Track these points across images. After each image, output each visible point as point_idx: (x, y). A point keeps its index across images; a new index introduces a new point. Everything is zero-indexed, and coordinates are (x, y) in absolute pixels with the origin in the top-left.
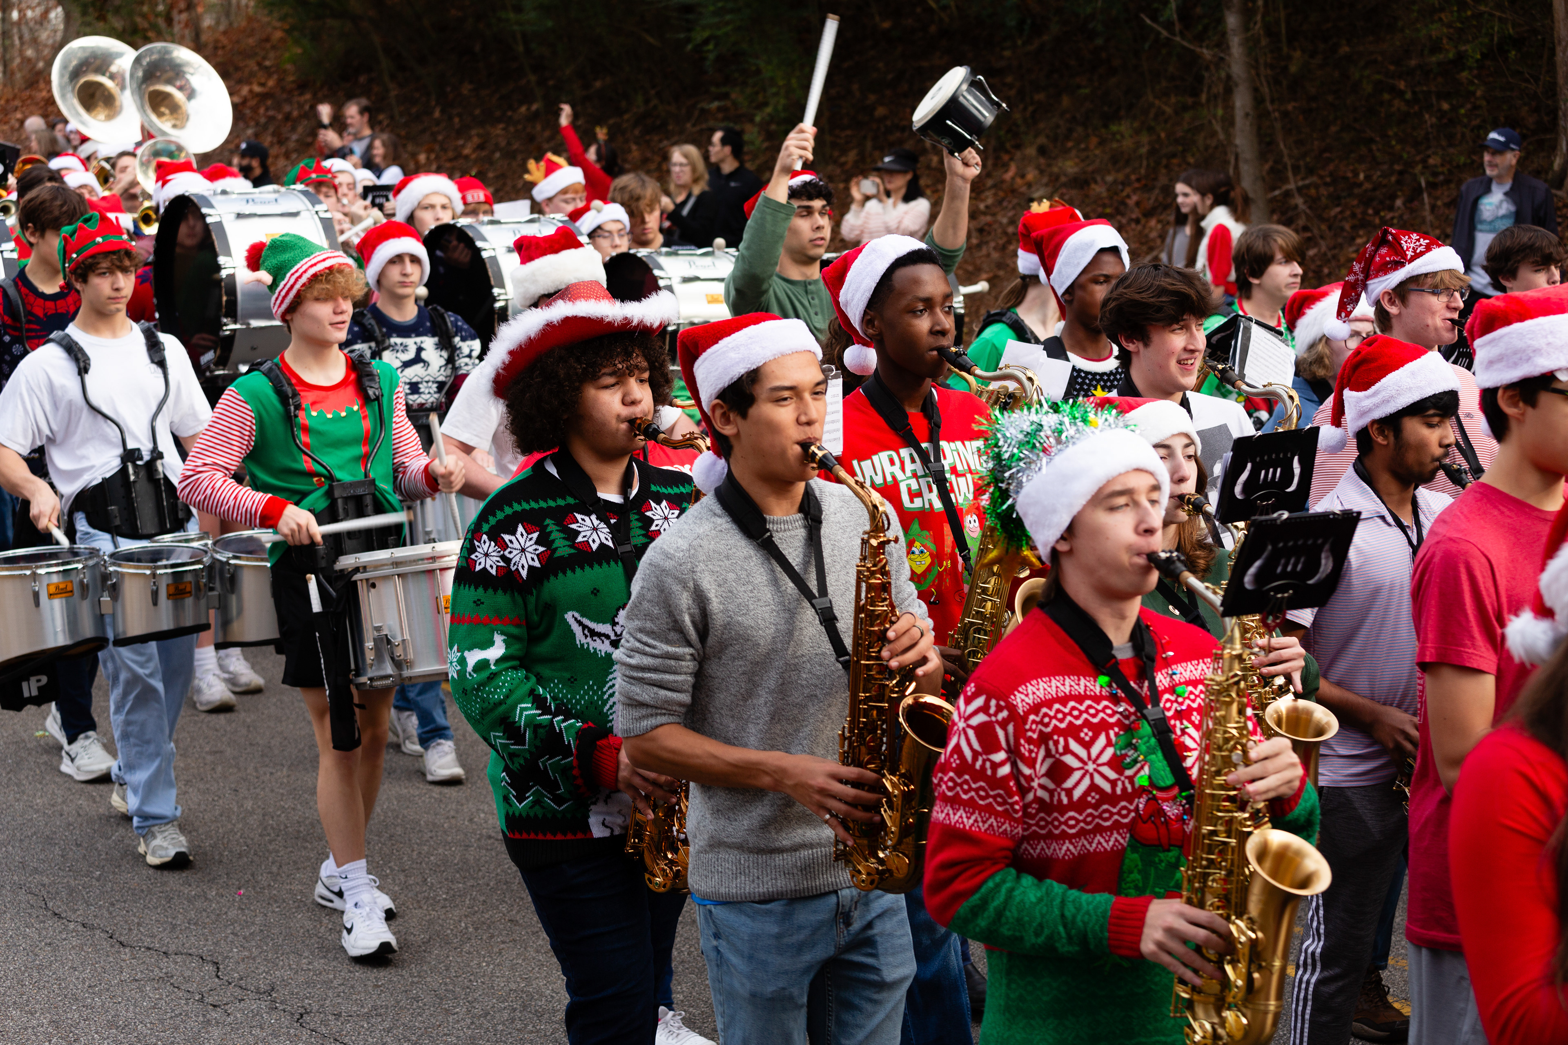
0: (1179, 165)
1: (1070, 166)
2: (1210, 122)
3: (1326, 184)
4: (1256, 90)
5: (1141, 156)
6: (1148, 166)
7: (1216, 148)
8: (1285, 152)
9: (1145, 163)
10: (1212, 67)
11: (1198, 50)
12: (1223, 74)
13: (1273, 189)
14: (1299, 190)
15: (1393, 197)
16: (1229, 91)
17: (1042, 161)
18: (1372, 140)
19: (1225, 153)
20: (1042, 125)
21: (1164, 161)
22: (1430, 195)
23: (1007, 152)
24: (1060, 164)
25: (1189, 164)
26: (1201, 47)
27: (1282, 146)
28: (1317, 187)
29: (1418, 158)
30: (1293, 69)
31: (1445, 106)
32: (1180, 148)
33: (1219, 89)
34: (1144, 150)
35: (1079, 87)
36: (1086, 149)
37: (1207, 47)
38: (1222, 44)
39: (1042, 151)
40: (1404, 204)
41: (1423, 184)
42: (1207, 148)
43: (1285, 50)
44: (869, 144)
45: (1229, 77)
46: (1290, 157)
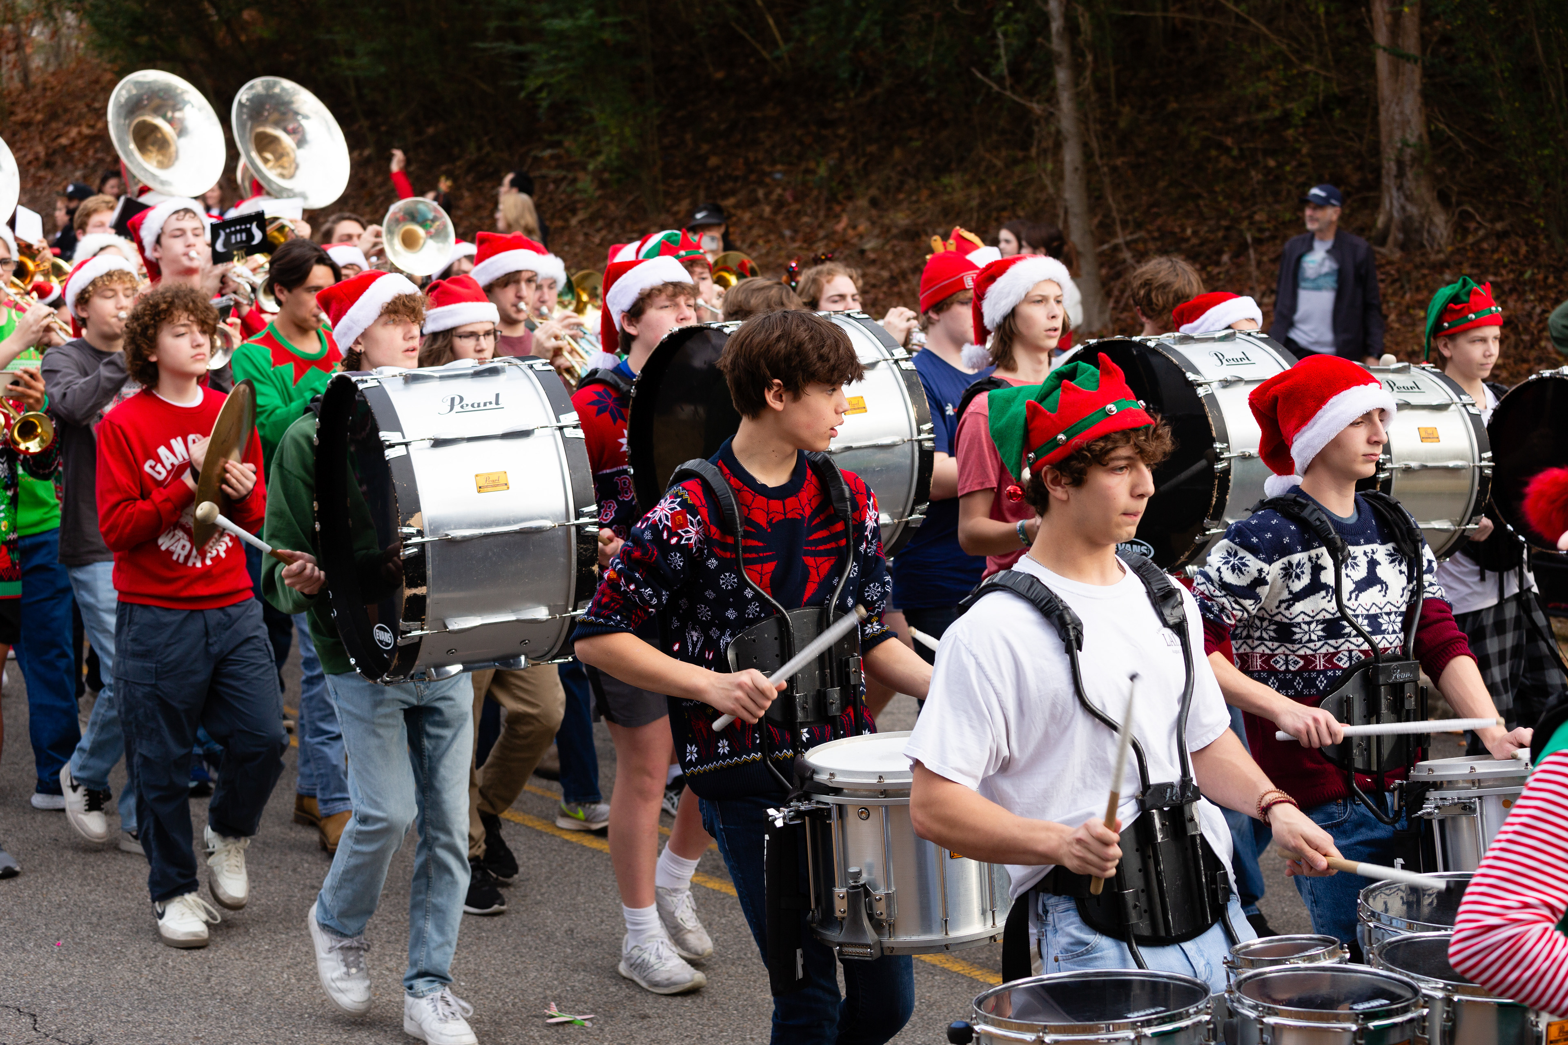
1: (901, 218)
2: (1040, 176)
3: (1154, 239)
4: (1085, 145)
5: (971, 209)
6: (979, 218)
7: (1046, 201)
8: (1114, 206)
9: (975, 215)
10: (1042, 122)
11: (1028, 104)
12: (1053, 129)
13: (1102, 242)
14: (1128, 244)
15: (1220, 252)
16: (1058, 146)
17: (874, 212)
18: (1199, 196)
19: (1055, 207)
20: (873, 177)
21: (994, 214)
22: (1256, 251)
23: (839, 203)
24: (892, 216)
26: (1031, 101)
27: (1110, 200)
28: (1145, 241)
29: (1245, 214)
30: (1122, 124)
31: (1272, 163)
32: (1010, 201)
33: (1049, 143)
34: (974, 203)
35: (911, 139)
36: (917, 201)
37: (1038, 102)
38: (1052, 99)
39: (874, 203)
40: (1231, 259)
41: (1249, 239)
42: (1037, 201)
43: (1115, 105)
45: (1059, 132)
46: (1119, 211)
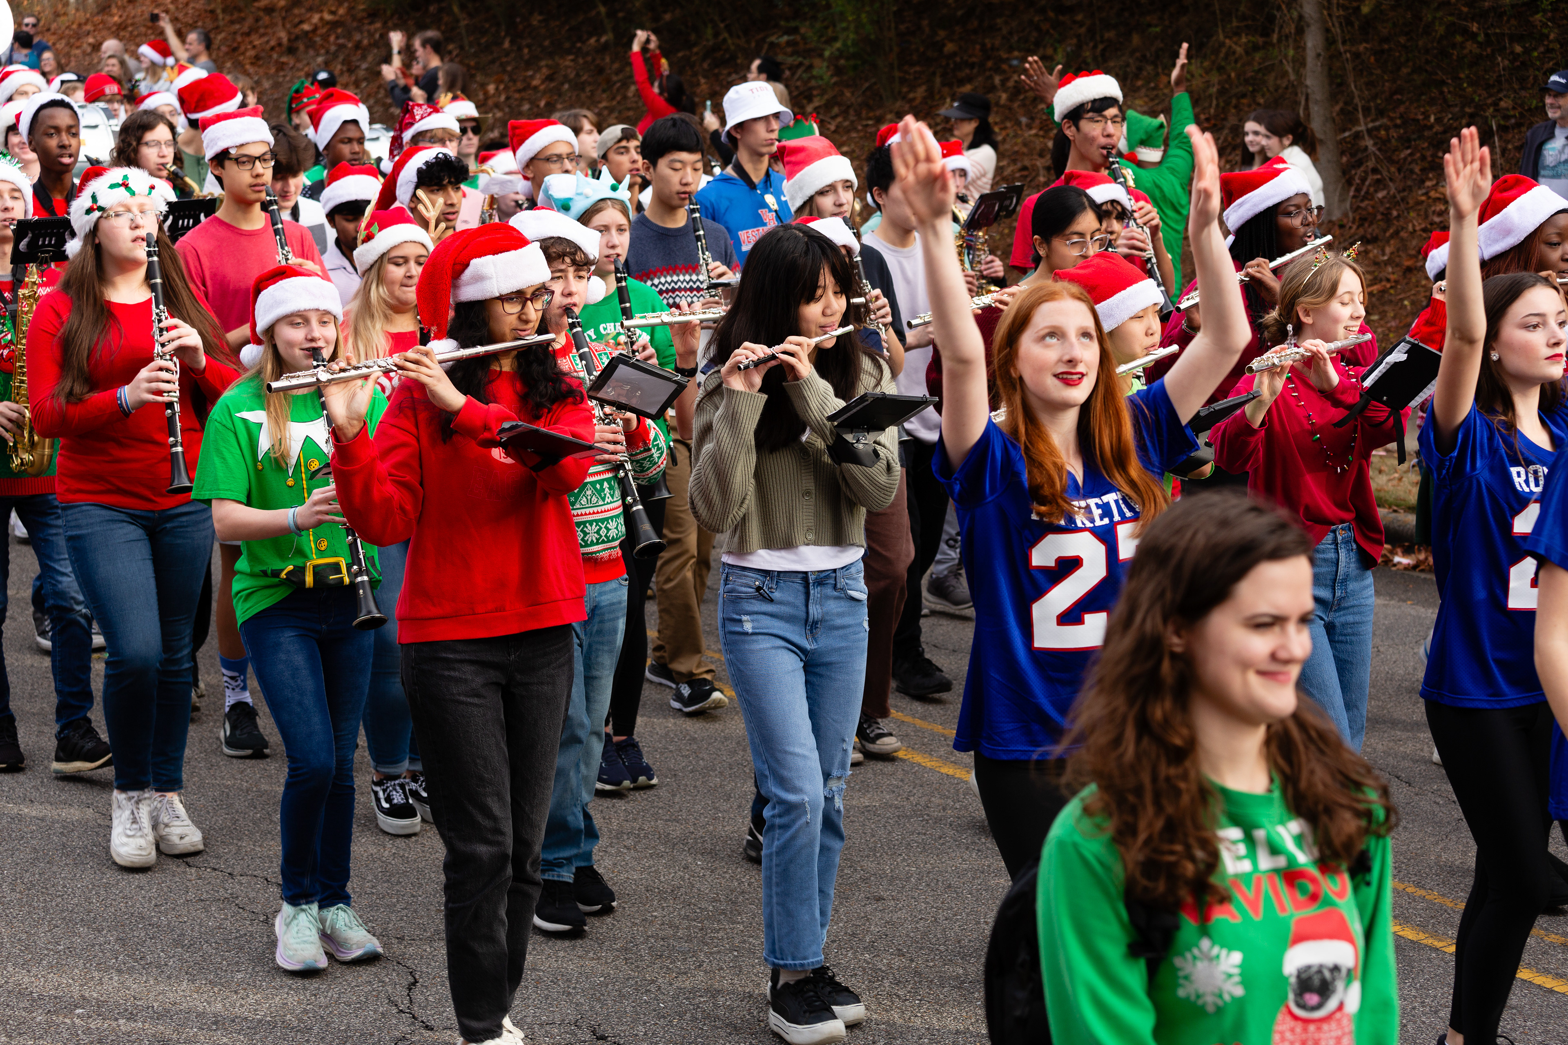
0: (1249, 106)
2: (1281, 62)
3: (1396, 126)
4: (1328, 30)
5: (1210, 96)
6: (1217, 105)
7: (1287, 88)
8: (1356, 93)
9: (1214, 102)
10: (1284, 7)
12: (1295, 15)
13: (1344, 131)
14: (1369, 131)
16: (1300, 31)
18: (1443, 83)
19: (1296, 94)
21: (1234, 101)
22: (1500, 138)
25: (1259, 104)
27: (1352, 87)
28: (1387, 129)
29: (1489, 101)
30: (1365, 10)
31: (1518, 49)
32: (1251, 89)
33: (1291, 29)
34: (1214, 90)
35: (1150, 25)
41: (1494, 126)
42: (1277, 88)
44: (938, 80)
45: (1301, 17)
46: (1361, 98)
